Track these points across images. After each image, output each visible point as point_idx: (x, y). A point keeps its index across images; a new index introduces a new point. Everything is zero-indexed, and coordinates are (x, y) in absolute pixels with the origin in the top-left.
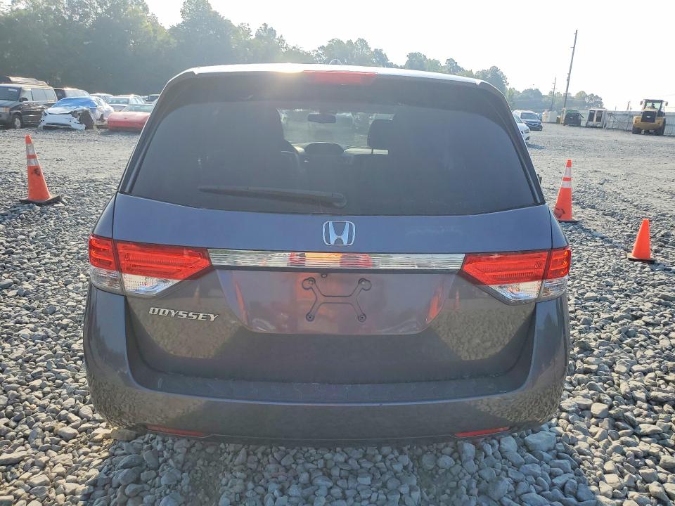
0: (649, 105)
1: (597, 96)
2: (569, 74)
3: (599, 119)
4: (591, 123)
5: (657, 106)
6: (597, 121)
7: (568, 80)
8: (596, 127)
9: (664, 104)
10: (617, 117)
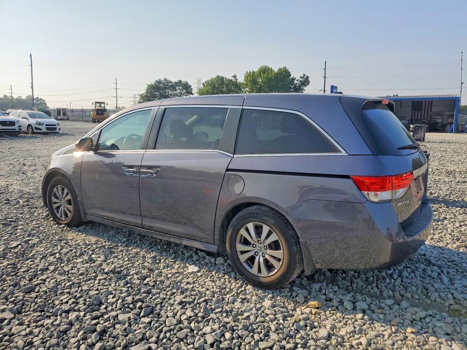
0: (98, 105)
1: (41, 99)
2: (32, 83)
3: (64, 114)
4: (59, 117)
5: (102, 105)
6: (63, 115)
7: (32, 88)
8: (64, 120)
9: (106, 104)
10: (77, 113)
